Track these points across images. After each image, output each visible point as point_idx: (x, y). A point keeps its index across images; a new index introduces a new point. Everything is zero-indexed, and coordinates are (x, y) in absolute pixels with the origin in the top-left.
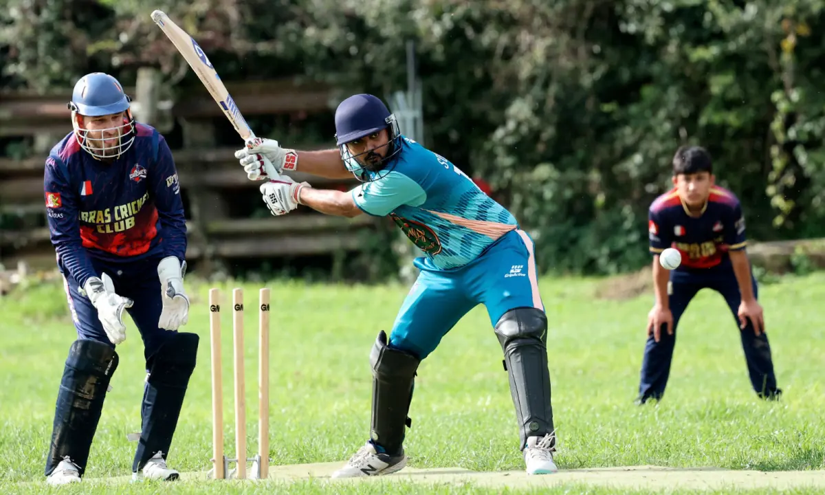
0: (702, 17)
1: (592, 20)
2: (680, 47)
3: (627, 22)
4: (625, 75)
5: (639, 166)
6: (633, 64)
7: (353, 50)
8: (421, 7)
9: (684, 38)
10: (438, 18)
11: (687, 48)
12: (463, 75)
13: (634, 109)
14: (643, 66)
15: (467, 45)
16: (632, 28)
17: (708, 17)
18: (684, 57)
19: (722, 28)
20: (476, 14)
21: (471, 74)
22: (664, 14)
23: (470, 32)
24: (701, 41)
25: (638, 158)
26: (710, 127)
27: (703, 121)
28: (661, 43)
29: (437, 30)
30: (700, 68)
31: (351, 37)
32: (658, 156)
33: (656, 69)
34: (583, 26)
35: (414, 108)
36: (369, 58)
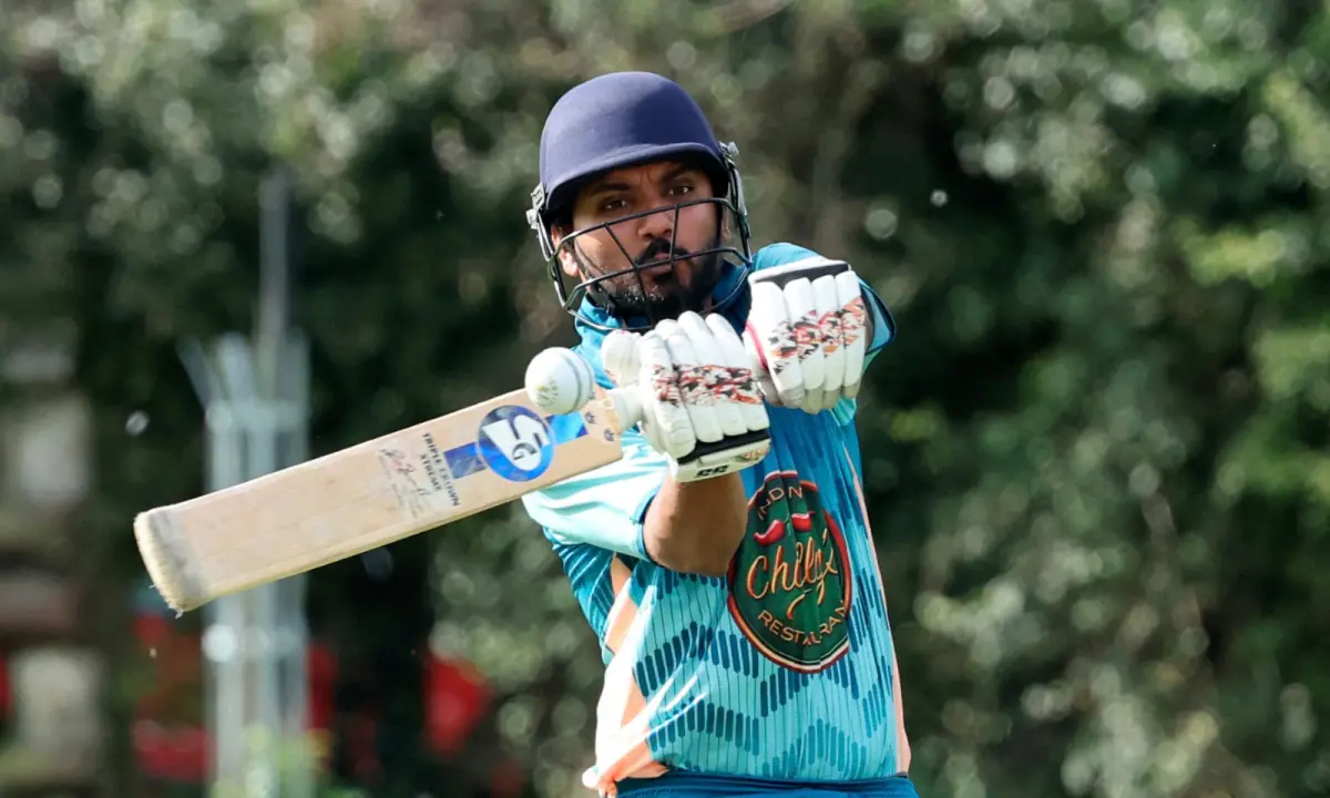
0: (1240, 135)
1: (865, 125)
2: (1163, 227)
3: (986, 135)
4: (971, 316)
5: (1007, 629)
6: (997, 278)
7: (48, 189)
8: (283, 58)
9: (1175, 200)
10: (345, 93)
11: (1188, 234)
12: (416, 290)
13: (996, 434)
14: (1033, 290)
15: (435, 188)
16: (1000, 158)
17: (1260, 136)
18: (1172, 263)
19: (1304, 170)
20: (475, 88)
21: (447, 289)
22: (1114, 118)
23: (450, 149)
24: (1231, 214)
25: (1003, 599)
26: (1251, 504)
27: (1233, 476)
28: (1099, 215)
29: (341, 135)
30: (1228, 305)
31: (44, 146)
32: (1074, 593)
33: (1074, 303)
34: (836, 144)
35: (280, 394)
36: (103, 219)
